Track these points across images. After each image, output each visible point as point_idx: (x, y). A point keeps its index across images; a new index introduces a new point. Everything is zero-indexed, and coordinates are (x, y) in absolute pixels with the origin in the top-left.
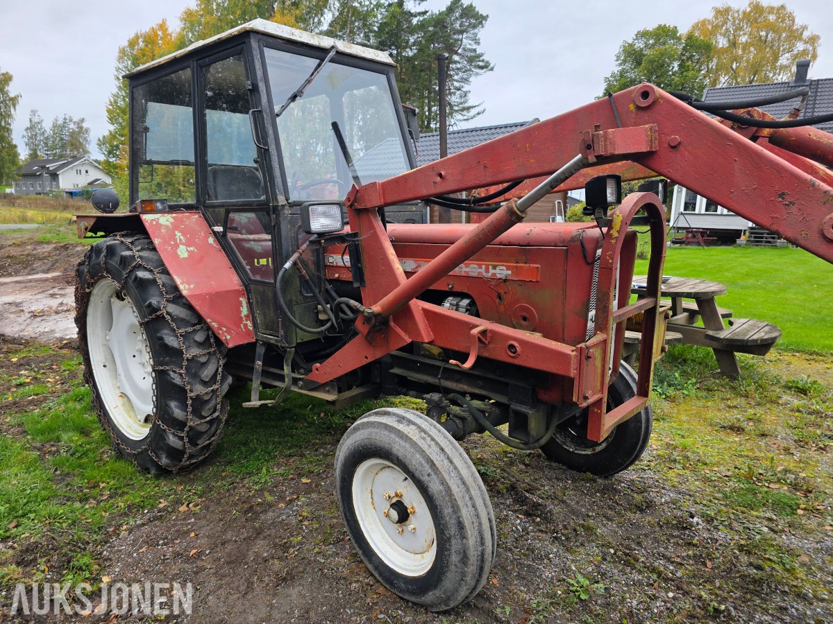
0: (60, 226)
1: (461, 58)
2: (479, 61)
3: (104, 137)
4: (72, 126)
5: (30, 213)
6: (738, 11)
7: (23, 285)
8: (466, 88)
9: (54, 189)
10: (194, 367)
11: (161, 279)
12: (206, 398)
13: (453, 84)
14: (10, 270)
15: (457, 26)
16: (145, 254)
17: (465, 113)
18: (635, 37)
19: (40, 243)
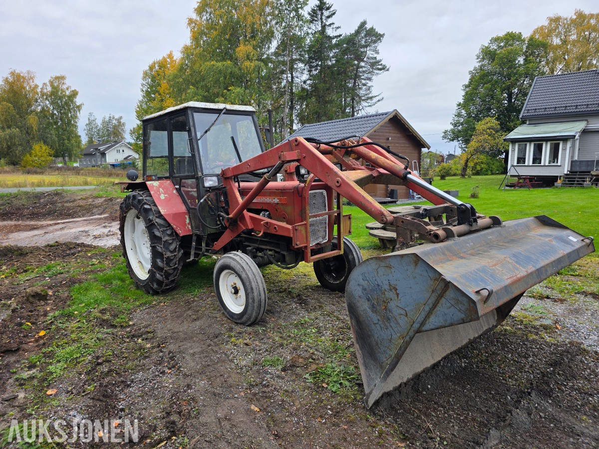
0: (108, 187)
1: (366, 64)
2: (379, 65)
3: (134, 129)
4: (114, 122)
5: (89, 179)
6: (566, 19)
7: (88, 222)
8: (370, 84)
9: (103, 163)
10: (167, 244)
11: (154, 208)
12: (172, 258)
13: (361, 82)
14: (80, 214)
15: (363, 43)
16: (148, 198)
17: (369, 101)
18: (490, 42)
19: (97, 197)
